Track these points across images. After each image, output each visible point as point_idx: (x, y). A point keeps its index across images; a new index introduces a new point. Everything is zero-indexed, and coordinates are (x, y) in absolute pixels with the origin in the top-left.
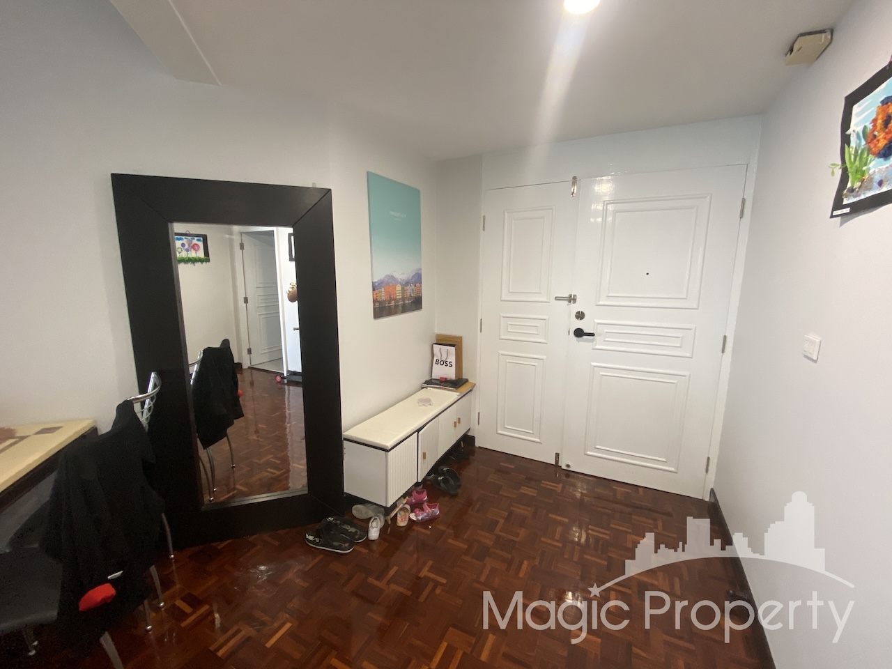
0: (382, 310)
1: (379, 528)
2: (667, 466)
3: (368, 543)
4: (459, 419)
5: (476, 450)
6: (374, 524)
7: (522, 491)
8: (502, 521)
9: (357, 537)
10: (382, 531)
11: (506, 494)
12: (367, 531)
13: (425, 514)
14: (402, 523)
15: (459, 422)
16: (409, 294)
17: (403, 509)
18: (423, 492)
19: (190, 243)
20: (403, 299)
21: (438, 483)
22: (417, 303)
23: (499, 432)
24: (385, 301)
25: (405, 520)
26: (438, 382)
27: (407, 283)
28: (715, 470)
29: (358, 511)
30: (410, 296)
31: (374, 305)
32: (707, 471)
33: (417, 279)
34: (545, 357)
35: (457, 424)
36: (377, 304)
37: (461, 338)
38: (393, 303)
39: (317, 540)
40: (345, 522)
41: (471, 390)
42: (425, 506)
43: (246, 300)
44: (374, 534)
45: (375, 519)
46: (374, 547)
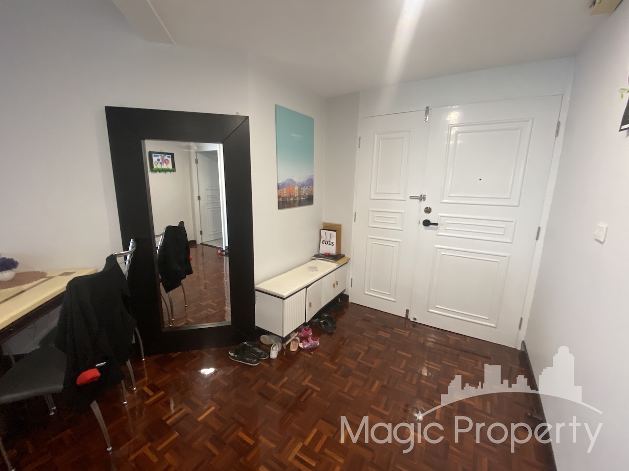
0: (284, 203)
1: (277, 351)
2: (489, 323)
3: (270, 360)
4: (337, 282)
5: (349, 304)
6: (274, 348)
7: (379, 334)
8: (363, 353)
9: (262, 356)
10: (280, 354)
11: (367, 335)
12: (269, 353)
13: (309, 344)
14: (293, 349)
15: (337, 284)
16: (303, 193)
17: (295, 340)
18: (309, 330)
19: (163, 158)
20: (300, 196)
21: (320, 324)
22: (309, 200)
23: (366, 293)
24: (286, 197)
25: (296, 347)
26: (323, 256)
27: (303, 185)
28: (526, 327)
29: (264, 339)
30: (305, 194)
31: (279, 200)
32: (520, 328)
33: (310, 182)
34: (400, 241)
35: (336, 285)
36: (281, 199)
37: (340, 226)
38: (292, 199)
39: (236, 356)
40: (255, 346)
41: (346, 263)
42: (310, 339)
43: (199, 198)
44: (274, 354)
45: (275, 345)
46: (274, 364)
